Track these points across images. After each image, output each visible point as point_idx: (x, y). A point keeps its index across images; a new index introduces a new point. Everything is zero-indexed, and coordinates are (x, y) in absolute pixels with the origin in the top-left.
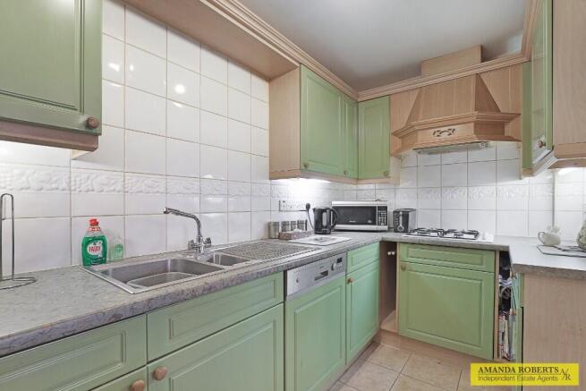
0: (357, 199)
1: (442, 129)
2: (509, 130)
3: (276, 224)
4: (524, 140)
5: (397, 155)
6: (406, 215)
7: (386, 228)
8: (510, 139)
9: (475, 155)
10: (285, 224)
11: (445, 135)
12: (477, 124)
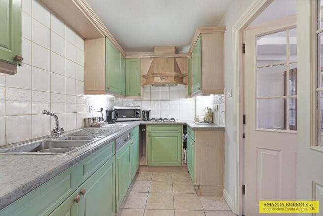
0: (123, 105)
1: (163, 77)
2: (184, 80)
3: (90, 119)
4: (188, 84)
5: (143, 86)
6: (148, 113)
7: (139, 119)
8: (184, 84)
9: (172, 88)
10: (94, 119)
11: (164, 80)
12: (175, 77)
